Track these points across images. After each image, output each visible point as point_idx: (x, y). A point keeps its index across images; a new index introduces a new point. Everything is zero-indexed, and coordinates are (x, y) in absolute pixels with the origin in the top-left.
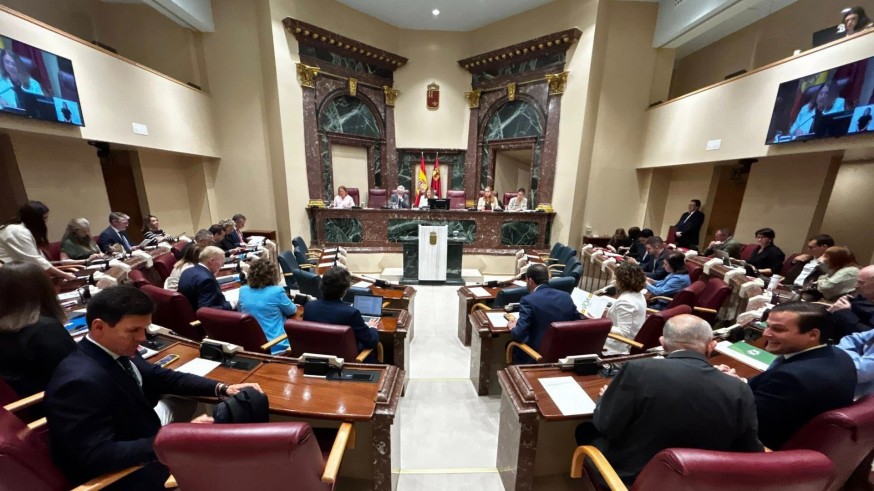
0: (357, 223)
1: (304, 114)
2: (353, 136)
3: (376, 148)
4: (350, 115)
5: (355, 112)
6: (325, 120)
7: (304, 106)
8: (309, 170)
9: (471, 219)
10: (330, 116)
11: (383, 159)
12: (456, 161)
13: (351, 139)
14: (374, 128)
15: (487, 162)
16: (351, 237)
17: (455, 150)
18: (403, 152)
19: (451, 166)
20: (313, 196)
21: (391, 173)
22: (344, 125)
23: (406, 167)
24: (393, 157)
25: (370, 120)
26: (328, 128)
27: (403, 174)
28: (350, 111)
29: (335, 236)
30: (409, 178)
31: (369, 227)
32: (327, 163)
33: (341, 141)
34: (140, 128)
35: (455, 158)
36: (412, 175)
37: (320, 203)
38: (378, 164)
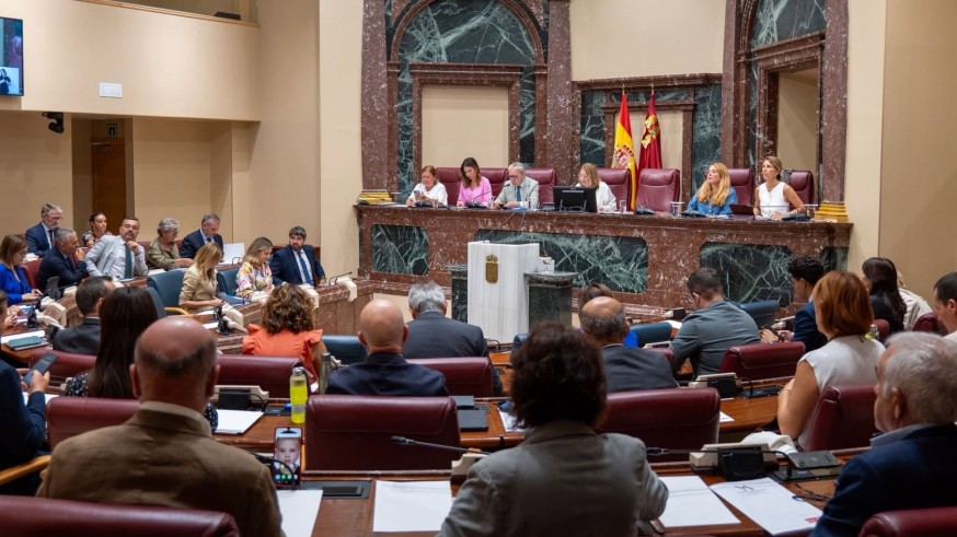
0: (421, 236)
1: (364, 37)
2: (468, 68)
3: (524, 86)
4: (463, 29)
5: (477, 21)
6: (409, 44)
7: (365, 25)
8: (365, 134)
9: (636, 233)
10: (419, 35)
11: (539, 106)
12: (704, 100)
13: (466, 74)
14: (523, 47)
15: (758, 100)
16: (411, 264)
17: (693, 77)
18: (588, 89)
19: (692, 113)
20: (369, 184)
21: (558, 134)
22: (448, 49)
23: (596, 120)
24: (562, 102)
25: (514, 32)
26: (413, 59)
27: (591, 135)
28: (465, 21)
29: (386, 260)
30: (601, 144)
31: (441, 244)
32: (410, 121)
33: (441, 79)
34: (110, 89)
35: (701, 94)
36: (609, 137)
37: (381, 198)
38: (529, 117)
